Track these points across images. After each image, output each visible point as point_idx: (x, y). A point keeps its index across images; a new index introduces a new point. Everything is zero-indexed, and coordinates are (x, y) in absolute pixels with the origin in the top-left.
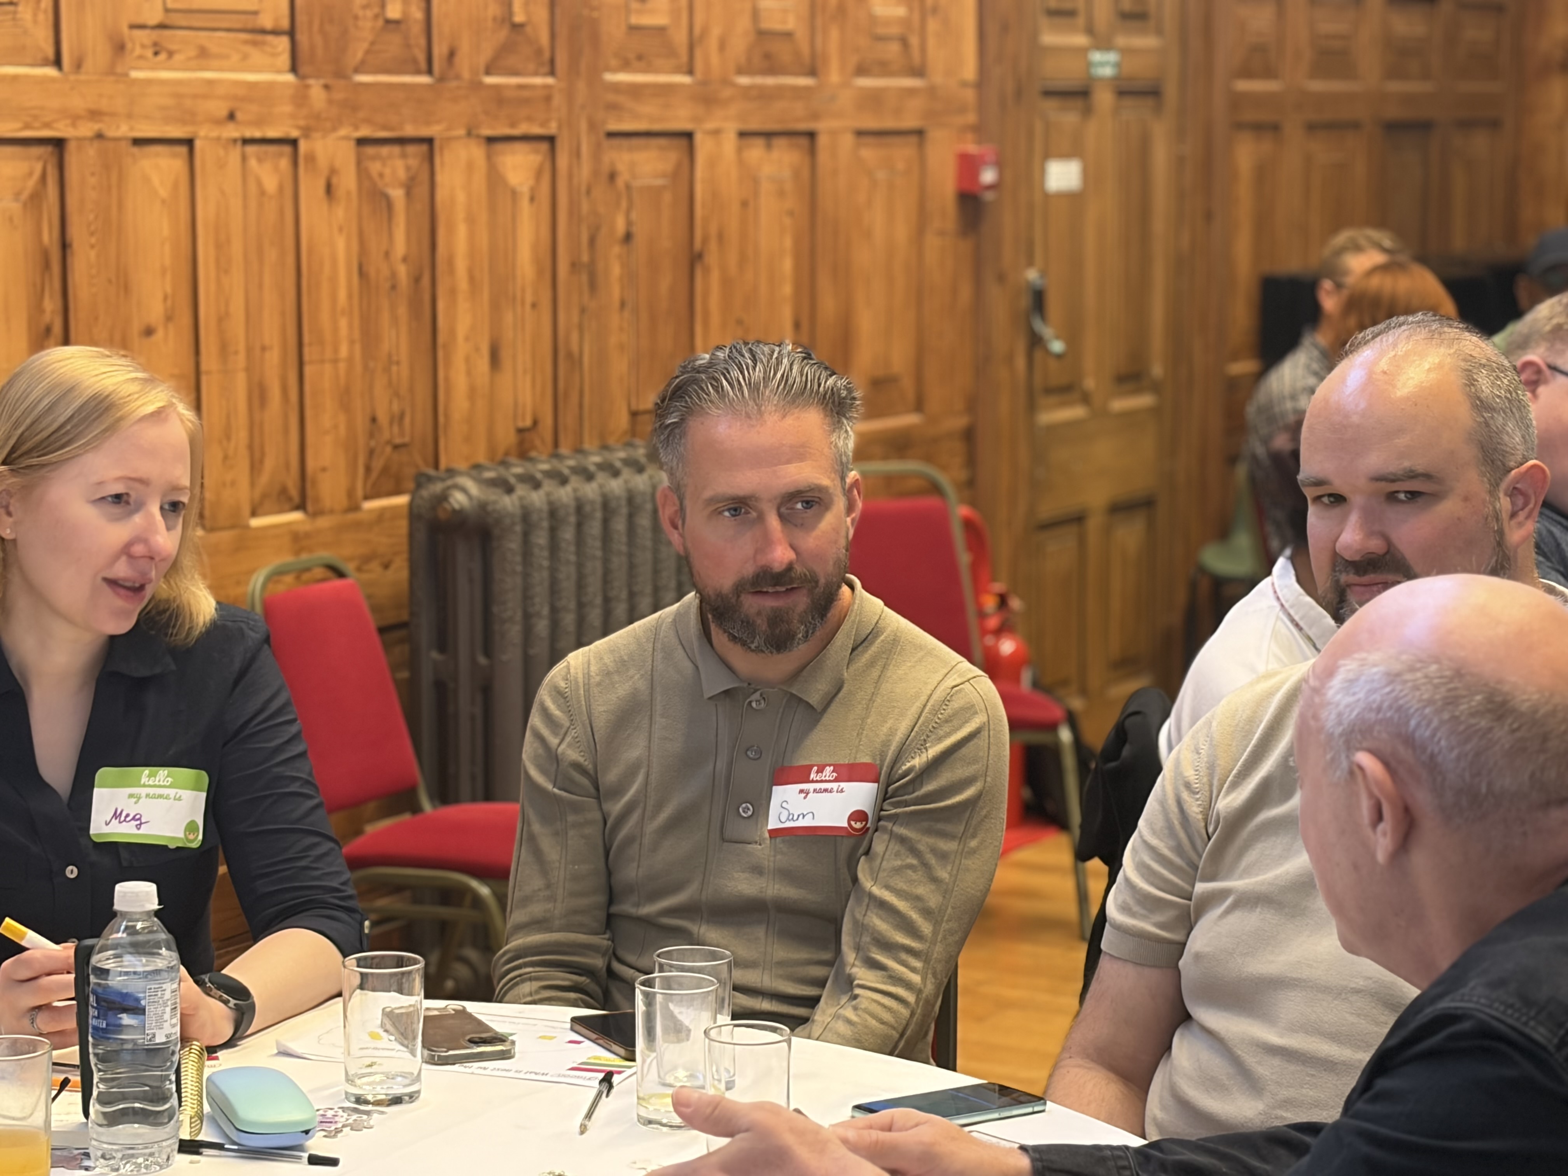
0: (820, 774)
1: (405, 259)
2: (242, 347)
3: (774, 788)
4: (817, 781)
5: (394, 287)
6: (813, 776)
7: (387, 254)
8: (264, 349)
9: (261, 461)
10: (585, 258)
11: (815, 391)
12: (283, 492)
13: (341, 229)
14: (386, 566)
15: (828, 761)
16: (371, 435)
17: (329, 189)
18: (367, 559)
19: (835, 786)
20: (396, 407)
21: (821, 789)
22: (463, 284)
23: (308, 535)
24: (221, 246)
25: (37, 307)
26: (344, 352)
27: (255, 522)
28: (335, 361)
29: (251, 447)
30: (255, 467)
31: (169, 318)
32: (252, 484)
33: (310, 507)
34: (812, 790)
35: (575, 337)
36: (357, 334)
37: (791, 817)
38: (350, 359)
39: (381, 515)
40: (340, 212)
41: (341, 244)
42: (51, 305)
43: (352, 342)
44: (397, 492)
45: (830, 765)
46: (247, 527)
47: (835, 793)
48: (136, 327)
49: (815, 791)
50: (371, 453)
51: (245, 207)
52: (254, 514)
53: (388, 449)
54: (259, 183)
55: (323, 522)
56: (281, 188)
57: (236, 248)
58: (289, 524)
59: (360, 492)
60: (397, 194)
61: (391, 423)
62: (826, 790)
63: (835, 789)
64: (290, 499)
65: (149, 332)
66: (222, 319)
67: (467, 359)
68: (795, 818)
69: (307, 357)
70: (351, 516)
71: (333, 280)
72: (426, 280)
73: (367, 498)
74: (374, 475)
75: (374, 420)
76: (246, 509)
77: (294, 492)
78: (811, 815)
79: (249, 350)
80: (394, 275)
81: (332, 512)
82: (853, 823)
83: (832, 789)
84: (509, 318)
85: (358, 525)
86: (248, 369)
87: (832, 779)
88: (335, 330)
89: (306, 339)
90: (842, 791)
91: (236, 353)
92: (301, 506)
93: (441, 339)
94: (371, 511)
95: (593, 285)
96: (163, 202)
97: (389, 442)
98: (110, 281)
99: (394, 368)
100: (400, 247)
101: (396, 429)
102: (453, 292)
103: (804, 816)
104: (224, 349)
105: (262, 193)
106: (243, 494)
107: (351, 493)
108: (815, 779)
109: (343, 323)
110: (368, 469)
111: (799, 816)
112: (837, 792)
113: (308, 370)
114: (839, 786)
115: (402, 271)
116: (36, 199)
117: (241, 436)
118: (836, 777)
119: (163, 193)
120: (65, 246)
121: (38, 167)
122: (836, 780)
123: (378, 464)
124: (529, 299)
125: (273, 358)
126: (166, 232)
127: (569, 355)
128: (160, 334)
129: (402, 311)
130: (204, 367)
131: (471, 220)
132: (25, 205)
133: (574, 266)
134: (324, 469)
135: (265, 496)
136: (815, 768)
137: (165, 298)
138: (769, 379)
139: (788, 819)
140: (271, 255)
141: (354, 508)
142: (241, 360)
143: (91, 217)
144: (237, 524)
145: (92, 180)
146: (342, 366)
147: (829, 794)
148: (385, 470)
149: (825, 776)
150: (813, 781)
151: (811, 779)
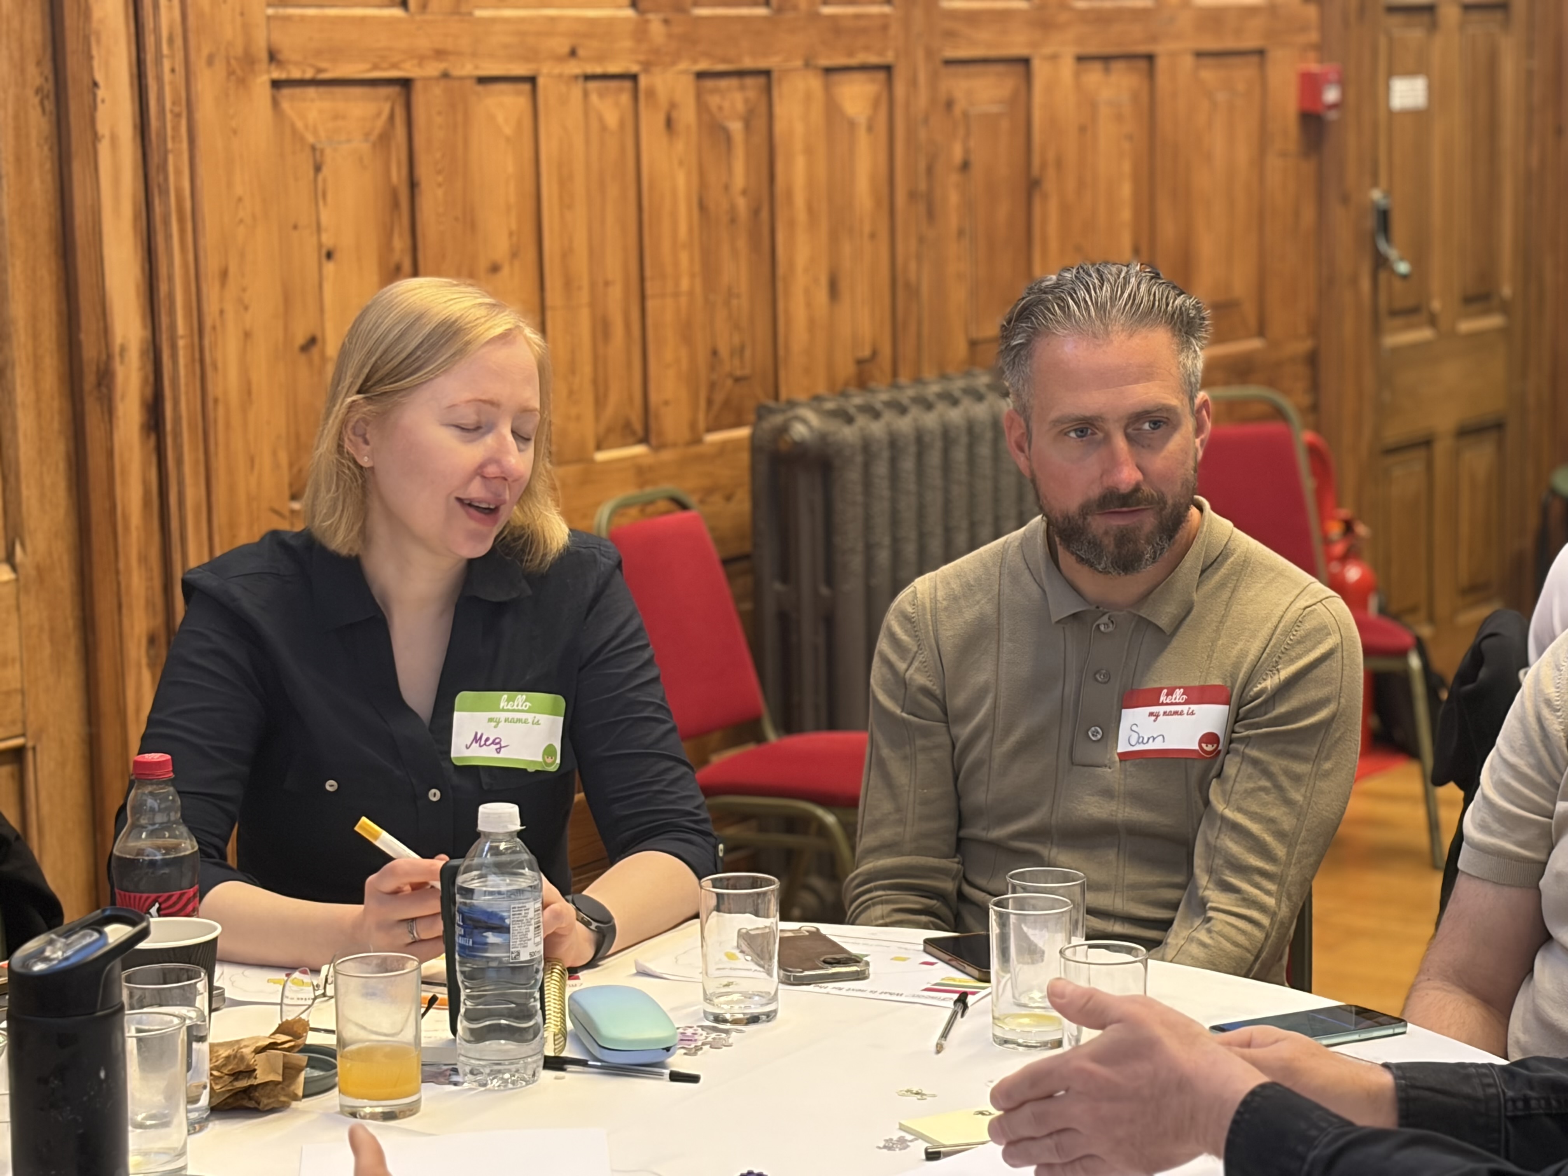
0: (1170, 697)
1: (744, 192)
2: (585, 283)
3: (1124, 711)
4: (1167, 704)
5: (733, 220)
6: (1163, 699)
7: (727, 188)
8: (607, 284)
9: (606, 396)
10: (923, 186)
11: (1162, 310)
12: (627, 426)
13: (681, 163)
14: (728, 498)
15: (1178, 684)
16: (712, 368)
17: (669, 123)
18: (708, 492)
19: (1185, 708)
20: (736, 340)
21: (1171, 712)
22: (801, 215)
23: (651, 468)
24: (564, 182)
25: (386, 246)
26: (685, 284)
27: (601, 456)
28: (676, 295)
29: (595, 382)
30: (599, 402)
31: (514, 255)
32: (597, 418)
33: (654, 440)
34: (1161, 713)
35: (913, 266)
36: (697, 268)
37: (1141, 740)
38: (691, 293)
39: (723, 446)
40: (680, 146)
41: (681, 180)
42: (400, 243)
43: (692, 276)
44: (738, 424)
45: (1180, 688)
46: (592, 461)
47: (1185, 715)
48: (483, 264)
49: (1165, 713)
50: (712, 386)
51: (587, 142)
52: (599, 447)
53: (729, 382)
54: (601, 120)
55: (667, 455)
56: (622, 124)
57: (579, 186)
58: (634, 458)
59: (702, 424)
60: (736, 127)
61: (732, 354)
62: (1176, 713)
63: (1185, 712)
64: (633, 433)
65: (495, 269)
66: (566, 254)
67: (807, 291)
68: (1145, 741)
69: (649, 291)
70: (695, 449)
71: (674, 215)
72: (765, 214)
73: (710, 430)
74: (716, 407)
75: (715, 353)
76: (591, 444)
77: (638, 427)
78: (1161, 738)
79: (593, 285)
80: (733, 208)
81: (675, 445)
82: (1204, 745)
83: (1182, 711)
84: (847, 249)
85: (700, 458)
86: (592, 305)
87: (1182, 701)
88: (676, 264)
89: (648, 273)
90: (1192, 713)
91: (580, 288)
92: (644, 440)
93: (781, 270)
94: (713, 444)
95: (931, 215)
96: (508, 139)
97: (730, 375)
98: (456, 219)
99: (735, 302)
100: (739, 180)
101: (736, 362)
102: (791, 224)
103: (1154, 739)
104: (568, 284)
105: (604, 128)
106: (588, 429)
107: (693, 425)
108: (1165, 702)
109: (684, 258)
110: (710, 402)
111: (1149, 739)
112: (1187, 714)
113: (650, 304)
114: (1190, 708)
115: (742, 203)
116: (384, 139)
117: (586, 369)
118: (1186, 700)
119: (508, 130)
120: (413, 185)
121: (386, 108)
122: (1186, 703)
123: (719, 397)
124: (867, 229)
125: (616, 293)
126: (511, 169)
127: (907, 285)
128: (506, 271)
129: (742, 243)
130: (549, 302)
131: (809, 151)
132: (374, 145)
133: (912, 195)
134: (666, 403)
135: (609, 430)
136: (1165, 691)
137: (511, 234)
138: (1116, 299)
139: (1138, 742)
140: (613, 191)
141: (697, 440)
142: (584, 297)
143: (438, 155)
144: (583, 458)
145: (438, 120)
146: (684, 300)
147: (1180, 716)
148: (727, 403)
149: (1175, 699)
150: (1163, 704)
151: (1161, 701)
